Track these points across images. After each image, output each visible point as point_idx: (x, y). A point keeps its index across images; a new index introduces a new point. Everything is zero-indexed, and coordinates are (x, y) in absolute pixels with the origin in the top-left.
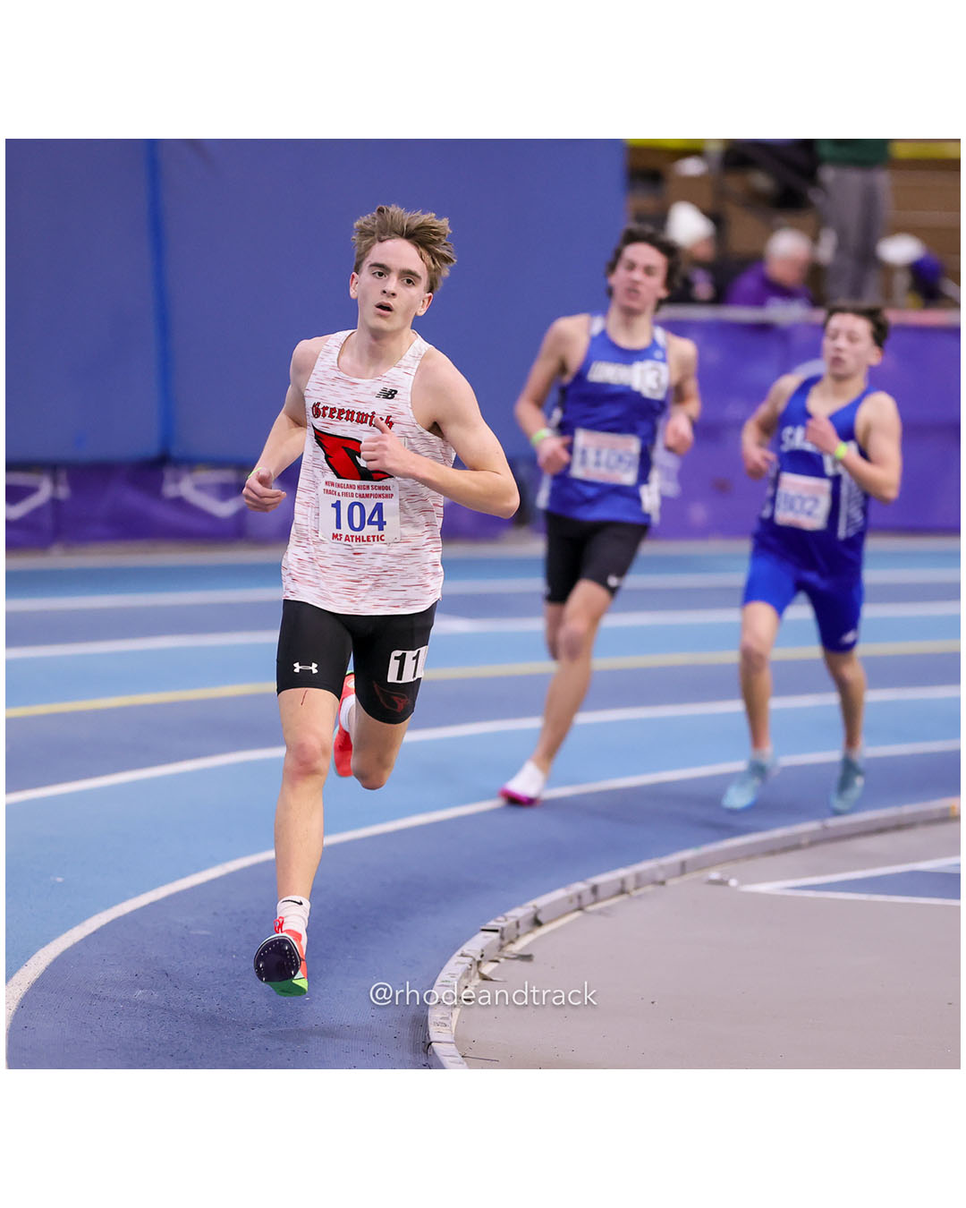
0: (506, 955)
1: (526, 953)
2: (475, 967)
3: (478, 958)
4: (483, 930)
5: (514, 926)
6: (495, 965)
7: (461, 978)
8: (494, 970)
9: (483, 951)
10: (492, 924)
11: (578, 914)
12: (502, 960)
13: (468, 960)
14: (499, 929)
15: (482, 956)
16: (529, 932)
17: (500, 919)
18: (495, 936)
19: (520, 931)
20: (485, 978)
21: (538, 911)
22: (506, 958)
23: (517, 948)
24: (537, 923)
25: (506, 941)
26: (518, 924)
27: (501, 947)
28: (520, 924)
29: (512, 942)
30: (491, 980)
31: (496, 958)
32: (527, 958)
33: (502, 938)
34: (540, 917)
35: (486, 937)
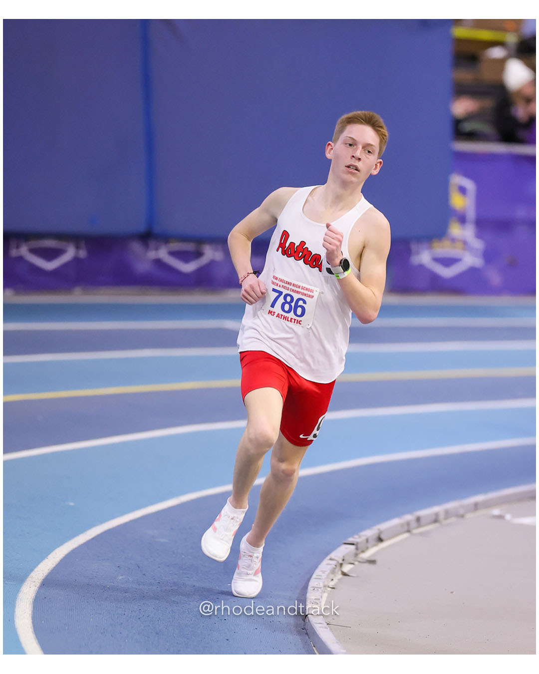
0: (359, 560)
1: (372, 559)
2: (338, 567)
3: (341, 561)
4: (345, 544)
5: (365, 541)
6: (351, 566)
7: (329, 573)
8: (351, 570)
9: (344, 557)
10: (351, 540)
11: (406, 535)
12: (356, 563)
13: (334, 563)
14: (355, 543)
15: (343, 560)
16: (375, 545)
17: (356, 536)
18: (352, 547)
19: (369, 545)
20: (344, 574)
21: (381, 532)
22: (359, 562)
23: (366, 555)
24: (380, 540)
25: (360, 551)
26: (367, 541)
27: (356, 555)
28: (370, 540)
29: (363, 552)
30: (348, 576)
31: (352, 562)
32: (372, 562)
33: (357, 549)
34: (383, 537)
35: (346, 548)
